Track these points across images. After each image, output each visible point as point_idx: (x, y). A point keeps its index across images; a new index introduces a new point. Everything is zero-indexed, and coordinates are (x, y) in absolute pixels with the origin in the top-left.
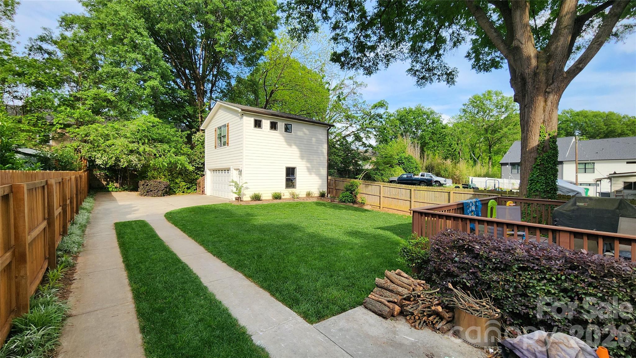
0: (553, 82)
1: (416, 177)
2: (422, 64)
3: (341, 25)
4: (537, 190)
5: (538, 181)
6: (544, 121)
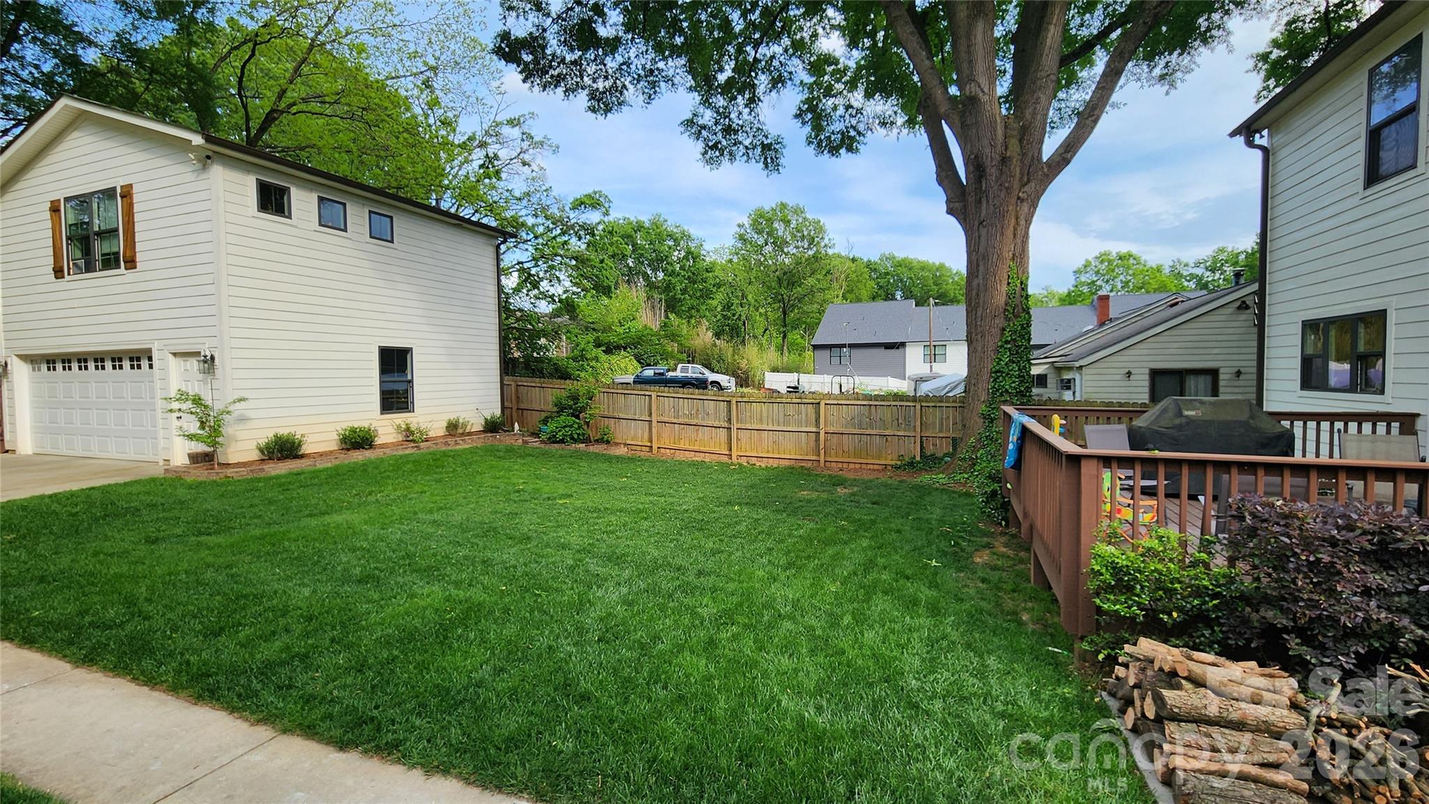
0: (1029, 181)
1: (671, 374)
2: (717, 112)
4: (1007, 390)
6: (1014, 255)
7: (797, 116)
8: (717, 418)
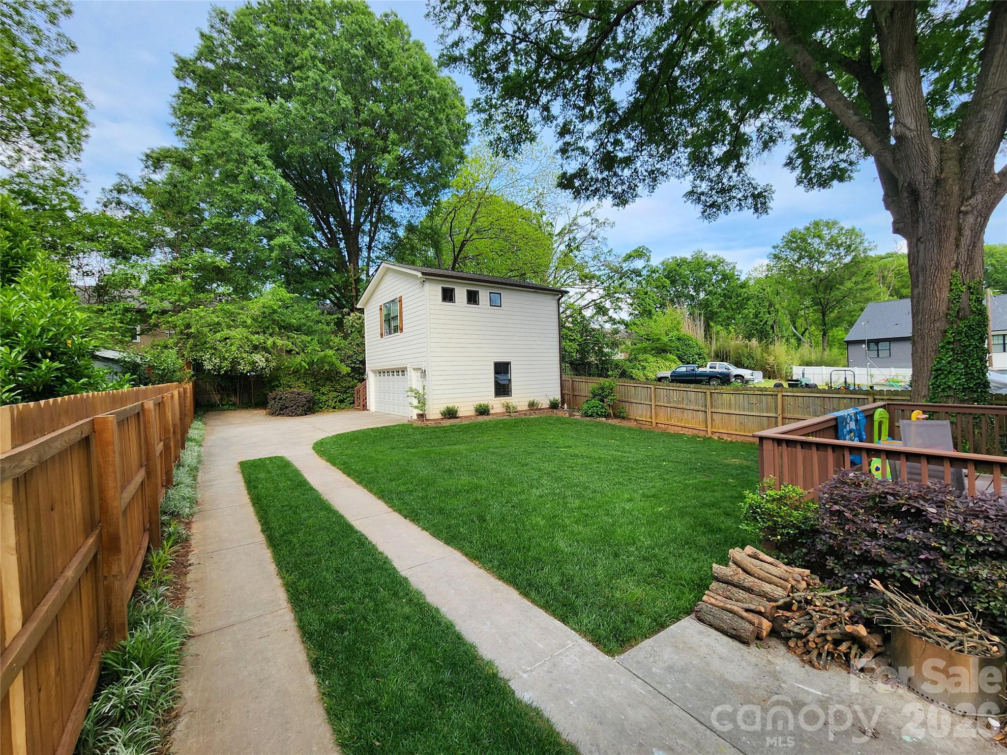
0: (974, 194)
1: (701, 369)
2: (711, 181)
3: (572, 128)
4: (950, 387)
5: (950, 372)
6: (957, 264)
7: (787, 165)
8: (697, 404)
